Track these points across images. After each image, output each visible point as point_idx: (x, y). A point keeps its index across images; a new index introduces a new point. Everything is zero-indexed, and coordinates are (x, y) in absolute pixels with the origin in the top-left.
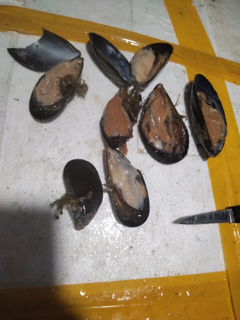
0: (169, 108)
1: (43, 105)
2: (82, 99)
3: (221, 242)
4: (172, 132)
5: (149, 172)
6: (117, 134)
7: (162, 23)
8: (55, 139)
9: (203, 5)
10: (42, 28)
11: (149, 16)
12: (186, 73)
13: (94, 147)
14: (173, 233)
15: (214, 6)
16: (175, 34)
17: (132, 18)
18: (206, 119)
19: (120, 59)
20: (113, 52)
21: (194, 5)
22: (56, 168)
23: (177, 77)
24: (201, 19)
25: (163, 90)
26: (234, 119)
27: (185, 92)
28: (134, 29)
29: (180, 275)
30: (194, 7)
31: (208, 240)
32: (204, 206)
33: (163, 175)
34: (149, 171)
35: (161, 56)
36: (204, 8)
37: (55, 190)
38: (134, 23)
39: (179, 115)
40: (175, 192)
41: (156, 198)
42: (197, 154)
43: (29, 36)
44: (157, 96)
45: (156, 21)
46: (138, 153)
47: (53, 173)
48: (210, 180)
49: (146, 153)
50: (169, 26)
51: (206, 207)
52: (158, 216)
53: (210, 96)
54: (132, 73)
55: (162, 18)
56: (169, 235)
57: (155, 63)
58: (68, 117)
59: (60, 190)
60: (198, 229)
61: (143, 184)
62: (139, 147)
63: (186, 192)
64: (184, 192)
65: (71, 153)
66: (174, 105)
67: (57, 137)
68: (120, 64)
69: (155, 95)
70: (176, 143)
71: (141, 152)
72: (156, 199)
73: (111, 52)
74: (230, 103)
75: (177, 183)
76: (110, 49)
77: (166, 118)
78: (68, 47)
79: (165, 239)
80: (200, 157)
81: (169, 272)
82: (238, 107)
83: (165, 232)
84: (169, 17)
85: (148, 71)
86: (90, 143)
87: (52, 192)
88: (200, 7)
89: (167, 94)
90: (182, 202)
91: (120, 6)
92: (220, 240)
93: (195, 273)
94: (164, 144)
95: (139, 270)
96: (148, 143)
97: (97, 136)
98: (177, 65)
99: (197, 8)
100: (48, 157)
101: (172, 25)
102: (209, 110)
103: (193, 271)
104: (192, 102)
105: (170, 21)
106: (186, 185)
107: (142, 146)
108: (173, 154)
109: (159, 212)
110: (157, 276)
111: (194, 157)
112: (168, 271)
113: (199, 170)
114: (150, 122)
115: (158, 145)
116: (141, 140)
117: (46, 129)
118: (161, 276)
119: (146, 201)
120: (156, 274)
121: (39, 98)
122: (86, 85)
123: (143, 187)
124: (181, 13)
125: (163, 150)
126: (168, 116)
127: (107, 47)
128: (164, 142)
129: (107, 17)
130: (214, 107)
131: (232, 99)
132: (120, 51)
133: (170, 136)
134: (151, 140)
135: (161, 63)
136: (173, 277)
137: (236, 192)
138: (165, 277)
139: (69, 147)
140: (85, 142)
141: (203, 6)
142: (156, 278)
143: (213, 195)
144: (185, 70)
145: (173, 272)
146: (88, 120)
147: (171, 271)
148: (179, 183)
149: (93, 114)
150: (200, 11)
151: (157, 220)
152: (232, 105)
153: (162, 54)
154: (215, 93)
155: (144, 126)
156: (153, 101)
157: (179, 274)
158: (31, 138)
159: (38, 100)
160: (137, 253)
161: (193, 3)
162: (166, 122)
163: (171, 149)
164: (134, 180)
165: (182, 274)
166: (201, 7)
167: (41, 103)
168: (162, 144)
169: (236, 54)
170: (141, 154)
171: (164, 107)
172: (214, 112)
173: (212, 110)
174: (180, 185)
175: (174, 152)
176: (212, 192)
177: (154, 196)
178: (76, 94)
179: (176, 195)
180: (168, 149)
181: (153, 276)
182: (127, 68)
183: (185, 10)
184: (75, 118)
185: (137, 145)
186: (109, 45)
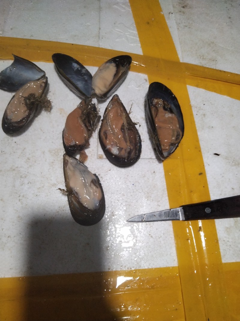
0: (124, 116)
1: (12, 121)
2: (49, 113)
3: (174, 238)
4: (128, 138)
5: (107, 176)
6: (74, 143)
7: (128, 35)
8: (23, 150)
9: (173, 12)
11: (116, 29)
12: (148, 81)
13: (57, 156)
15: (183, 12)
16: (140, 45)
17: (99, 33)
19: (85, 74)
20: (78, 68)
21: (162, 13)
22: (23, 176)
23: (139, 86)
24: (169, 27)
25: (118, 100)
26: (193, 122)
27: (145, 99)
28: (100, 44)
29: (132, 269)
30: (163, 16)
31: (161, 237)
32: (158, 205)
33: (120, 178)
34: (107, 174)
35: (121, 68)
36: (173, 15)
37: (22, 195)
38: (101, 38)
39: (132, 122)
40: (130, 193)
42: (154, 157)
43: (5, 61)
44: (114, 106)
45: (122, 34)
46: (98, 158)
47: (21, 180)
48: (165, 181)
49: (105, 159)
50: (135, 38)
51: (160, 206)
53: (169, 102)
54: (92, 86)
55: (129, 30)
57: (115, 75)
58: (35, 130)
59: (26, 195)
60: (151, 227)
61: (98, 186)
62: (99, 153)
63: (141, 193)
64: (139, 192)
65: (36, 162)
67: (25, 149)
68: (84, 78)
70: (132, 148)
71: (100, 158)
72: (112, 200)
73: (76, 69)
74: (190, 107)
76: (75, 65)
77: (122, 126)
78: (35, 68)
80: (156, 160)
82: (199, 110)
84: (136, 29)
85: (108, 84)
86: (54, 152)
87: (19, 196)
88: (169, 15)
89: (122, 104)
90: (136, 202)
91: (89, 24)
92: (173, 236)
94: (120, 149)
96: (106, 149)
97: (60, 145)
98: (140, 74)
99: (166, 17)
100: (16, 166)
101: (138, 36)
102: (165, 116)
103: (145, 265)
105: (137, 32)
106: (141, 187)
107: (101, 152)
109: (114, 212)
111: (150, 160)
112: (121, 265)
113: (154, 172)
114: (106, 130)
115: (115, 151)
116: (101, 147)
117: (15, 142)
118: (114, 270)
119: (102, 202)
120: (110, 268)
121: (10, 116)
122: (49, 101)
123: (98, 190)
124: (148, 23)
125: (119, 155)
126: (123, 124)
127: (72, 64)
128: (120, 147)
129: (75, 36)
131: (193, 103)
132: (85, 66)
133: (126, 142)
134: (109, 147)
137: (191, 192)
139: (35, 156)
140: (49, 151)
143: (167, 195)
144: (147, 79)
146: (53, 131)
147: (124, 265)
148: (134, 185)
149: (58, 126)
150: (169, 18)
152: (193, 108)
154: (175, 99)
155: (102, 134)
156: (109, 111)
158: (3, 151)
161: (162, 12)
162: (122, 129)
163: (127, 154)
165: (134, 269)
166: (171, 14)
167: (11, 120)
168: (118, 150)
169: (202, 57)
170: (100, 160)
171: (121, 115)
172: (169, 117)
173: (168, 115)
174: (135, 186)
175: (128, 157)
176: (166, 192)
177: (110, 197)
178: (44, 109)
179: (131, 196)
180: (124, 154)
181: (107, 270)
182: (90, 81)
183: (153, 19)
184: (41, 130)
185: (96, 152)
186: (74, 62)
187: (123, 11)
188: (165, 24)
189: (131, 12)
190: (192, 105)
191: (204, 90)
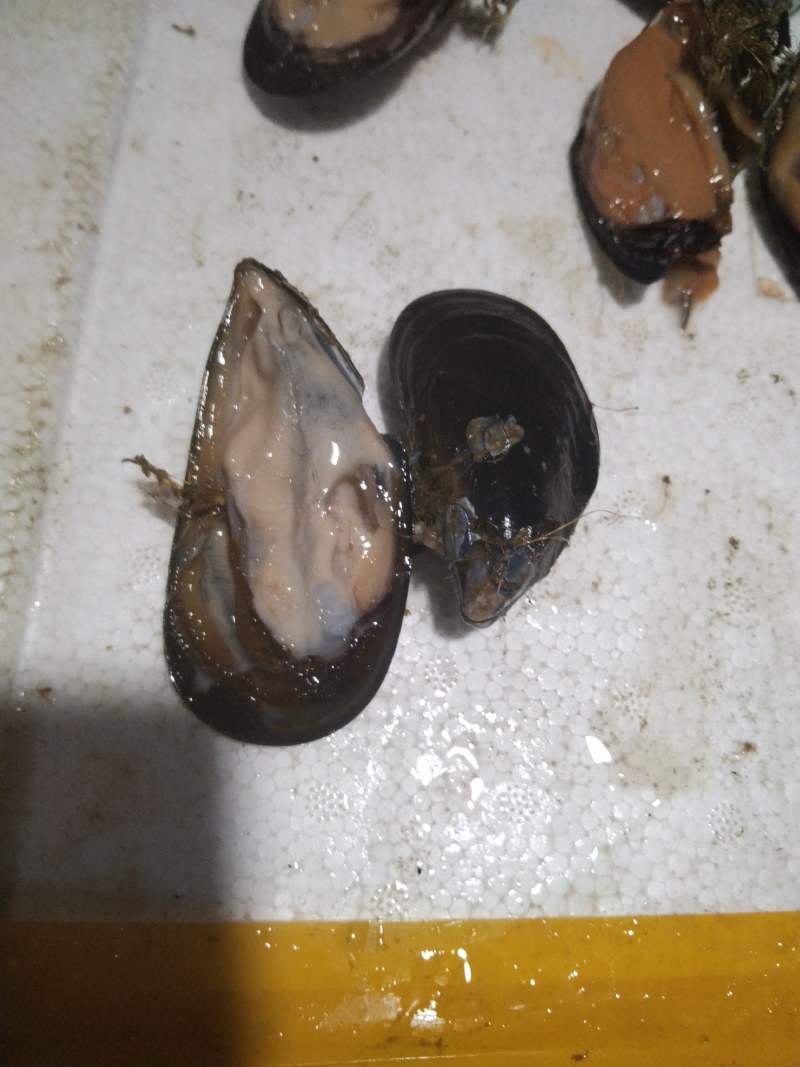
8: (361, 203)
13: (545, 253)
46: (758, 295)
49: (792, 301)
58: (418, 113)
62: (761, 271)
71: (768, 293)
86: (526, 230)
95: (791, 864)
117: (315, 159)
121: (293, 19)
139: (425, 243)
140: (501, 224)
146: (514, 134)
158: (247, 192)
160: (777, 778)
167: (302, 36)
170: (772, 302)
184: (452, 119)
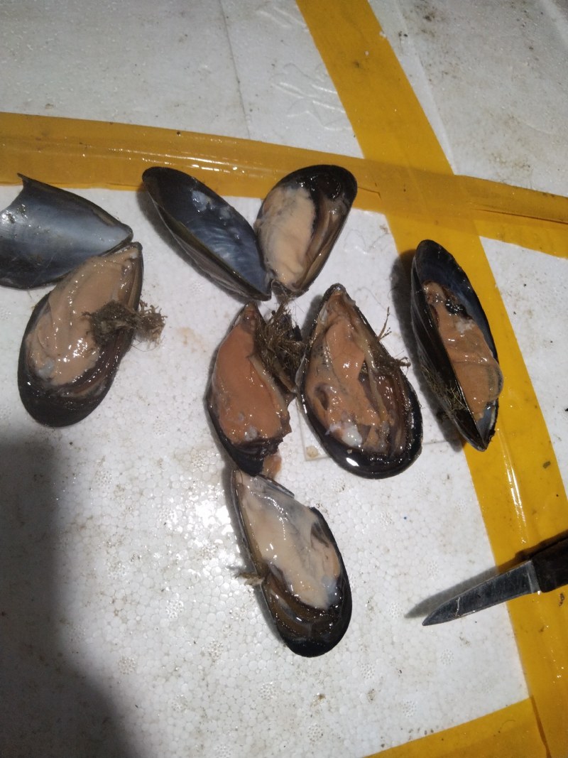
0: (365, 342)
1: (55, 383)
2: (152, 345)
3: (512, 635)
4: (379, 398)
5: (337, 504)
6: (254, 435)
7: (316, 99)
8: (100, 464)
9: (407, 33)
10: (20, 175)
11: (281, 83)
12: (389, 231)
13: (199, 467)
14: (409, 640)
15: (431, 32)
16: (350, 129)
17: (241, 97)
18: (452, 354)
19: (230, 223)
20: (208, 205)
21: (384, 36)
22: (114, 540)
23: (371, 248)
24: (407, 75)
25: (345, 299)
26: (510, 335)
27: (392, 282)
28: (250, 130)
29: (435, 731)
30: (386, 42)
31: (486, 639)
32: (470, 561)
33: (372, 506)
34: (338, 501)
35: (327, 202)
36: (409, 41)
37: (119, 596)
38: (247, 111)
39: (392, 359)
40: (402, 541)
41: (361, 565)
42: (441, 436)
44: (334, 315)
45: (299, 97)
46: (307, 460)
48: (475, 496)
49: (324, 458)
50: (333, 108)
51: (474, 562)
52: (372, 609)
53: (452, 286)
54: (266, 263)
55: (314, 86)
56: (402, 648)
57: (317, 223)
58: (122, 399)
59: (132, 594)
61: (328, 542)
62: (307, 445)
63: (426, 536)
64: (423, 536)
65: (144, 493)
66: (378, 334)
67: (103, 459)
68: (232, 235)
69: (328, 311)
70: (392, 423)
73: (204, 208)
74: (497, 293)
75: (405, 518)
76: (199, 198)
77: (363, 368)
78: (97, 216)
79: (394, 658)
80: (447, 444)
81: (410, 732)
82: (517, 300)
83: (393, 643)
84: (330, 81)
85: (303, 249)
86: (188, 457)
87: (113, 602)
88: (401, 40)
89: (357, 309)
90: (420, 563)
91: (207, 67)
92: (512, 631)
93: (466, 721)
94: (364, 430)
95: (345, 742)
96: (327, 433)
97: (202, 436)
98: (367, 213)
99: (394, 43)
100: (88, 514)
101: (340, 103)
102: (455, 327)
103: (461, 716)
104: (416, 314)
105: (336, 93)
106: (424, 521)
107: (312, 440)
108: (389, 455)
109: (372, 598)
110: (386, 748)
111: (434, 445)
112: (409, 728)
113: (448, 478)
114: (325, 384)
115: (352, 437)
116: (310, 427)
117: (71, 443)
118: (395, 744)
119: (343, 583)
120: (383, 743)
121: (43, 367)
122: (159, 315)
123: (330, 552)
124: (357, 65)
125: (364, 447)
126: (365, 362)
127: (191, 193)
128: (364, 426)
129: (178, 105)
130: (464, 314)
131: (501, 283)
132: (226, 198)
133: (377, 409)
134: (334, 427)
135: (331, 220)
136: (420, 740)
137: (534, 512)
138: (404, 745)
141: (406, 35)
142: (385, 751)
143: (485, 530)
144: (387, 226)
145: (419, 730)
147: (415, 727)
148: (408, 519)
149: (184, 379)
150: (401, 50)
151: (371, 620)
152: (503, 297)
153: (330, 197)
154: (462, 276)
155: (311, 393)
156: (326, 330)
157: (432, 731)
159: (41, 372)
160: (335, 706)
161: (383, 33)
162: (364, 376)
163: (383, 441)
164: (310, 541)
165: (440, 729)
166: (403, 37)
167: (50, 379)
168: (359, 431)
169: (498, 160)
170: (314, 463)
171: (353, 339)
172: (467, 332)
174: (411, 521)
175: (389, 449)
176: (482, 525)
177: (356, 562)
179: (406, 548)
180: (377, 443)
181: (378, 750)
182: (249, 244)
183: (367, 53)
184: (141, 397)
185: (300, 442)
186: (194, 189)
187: (285, 26)
188: (397, 66)
189: (307, 31)
190: (500, 289)
191: (517, 247)
